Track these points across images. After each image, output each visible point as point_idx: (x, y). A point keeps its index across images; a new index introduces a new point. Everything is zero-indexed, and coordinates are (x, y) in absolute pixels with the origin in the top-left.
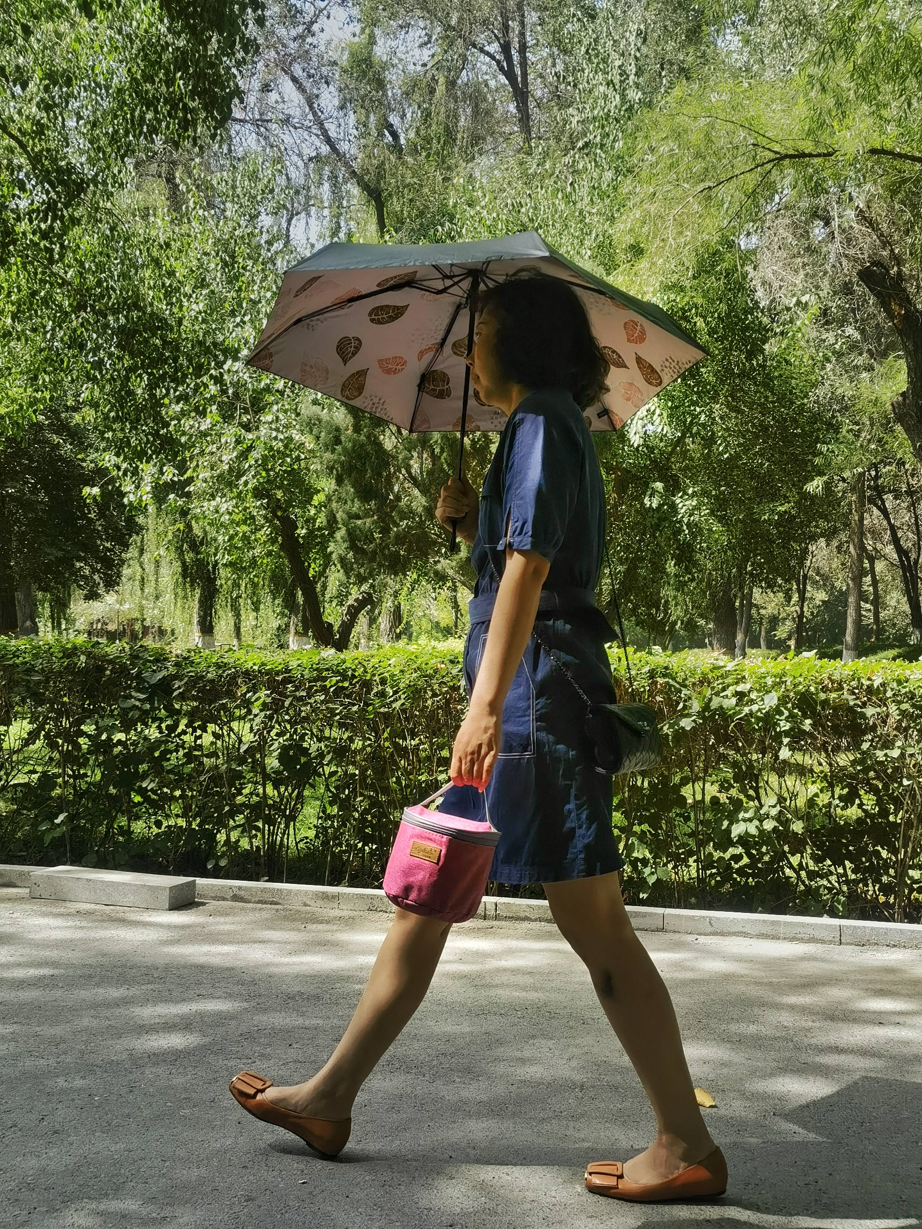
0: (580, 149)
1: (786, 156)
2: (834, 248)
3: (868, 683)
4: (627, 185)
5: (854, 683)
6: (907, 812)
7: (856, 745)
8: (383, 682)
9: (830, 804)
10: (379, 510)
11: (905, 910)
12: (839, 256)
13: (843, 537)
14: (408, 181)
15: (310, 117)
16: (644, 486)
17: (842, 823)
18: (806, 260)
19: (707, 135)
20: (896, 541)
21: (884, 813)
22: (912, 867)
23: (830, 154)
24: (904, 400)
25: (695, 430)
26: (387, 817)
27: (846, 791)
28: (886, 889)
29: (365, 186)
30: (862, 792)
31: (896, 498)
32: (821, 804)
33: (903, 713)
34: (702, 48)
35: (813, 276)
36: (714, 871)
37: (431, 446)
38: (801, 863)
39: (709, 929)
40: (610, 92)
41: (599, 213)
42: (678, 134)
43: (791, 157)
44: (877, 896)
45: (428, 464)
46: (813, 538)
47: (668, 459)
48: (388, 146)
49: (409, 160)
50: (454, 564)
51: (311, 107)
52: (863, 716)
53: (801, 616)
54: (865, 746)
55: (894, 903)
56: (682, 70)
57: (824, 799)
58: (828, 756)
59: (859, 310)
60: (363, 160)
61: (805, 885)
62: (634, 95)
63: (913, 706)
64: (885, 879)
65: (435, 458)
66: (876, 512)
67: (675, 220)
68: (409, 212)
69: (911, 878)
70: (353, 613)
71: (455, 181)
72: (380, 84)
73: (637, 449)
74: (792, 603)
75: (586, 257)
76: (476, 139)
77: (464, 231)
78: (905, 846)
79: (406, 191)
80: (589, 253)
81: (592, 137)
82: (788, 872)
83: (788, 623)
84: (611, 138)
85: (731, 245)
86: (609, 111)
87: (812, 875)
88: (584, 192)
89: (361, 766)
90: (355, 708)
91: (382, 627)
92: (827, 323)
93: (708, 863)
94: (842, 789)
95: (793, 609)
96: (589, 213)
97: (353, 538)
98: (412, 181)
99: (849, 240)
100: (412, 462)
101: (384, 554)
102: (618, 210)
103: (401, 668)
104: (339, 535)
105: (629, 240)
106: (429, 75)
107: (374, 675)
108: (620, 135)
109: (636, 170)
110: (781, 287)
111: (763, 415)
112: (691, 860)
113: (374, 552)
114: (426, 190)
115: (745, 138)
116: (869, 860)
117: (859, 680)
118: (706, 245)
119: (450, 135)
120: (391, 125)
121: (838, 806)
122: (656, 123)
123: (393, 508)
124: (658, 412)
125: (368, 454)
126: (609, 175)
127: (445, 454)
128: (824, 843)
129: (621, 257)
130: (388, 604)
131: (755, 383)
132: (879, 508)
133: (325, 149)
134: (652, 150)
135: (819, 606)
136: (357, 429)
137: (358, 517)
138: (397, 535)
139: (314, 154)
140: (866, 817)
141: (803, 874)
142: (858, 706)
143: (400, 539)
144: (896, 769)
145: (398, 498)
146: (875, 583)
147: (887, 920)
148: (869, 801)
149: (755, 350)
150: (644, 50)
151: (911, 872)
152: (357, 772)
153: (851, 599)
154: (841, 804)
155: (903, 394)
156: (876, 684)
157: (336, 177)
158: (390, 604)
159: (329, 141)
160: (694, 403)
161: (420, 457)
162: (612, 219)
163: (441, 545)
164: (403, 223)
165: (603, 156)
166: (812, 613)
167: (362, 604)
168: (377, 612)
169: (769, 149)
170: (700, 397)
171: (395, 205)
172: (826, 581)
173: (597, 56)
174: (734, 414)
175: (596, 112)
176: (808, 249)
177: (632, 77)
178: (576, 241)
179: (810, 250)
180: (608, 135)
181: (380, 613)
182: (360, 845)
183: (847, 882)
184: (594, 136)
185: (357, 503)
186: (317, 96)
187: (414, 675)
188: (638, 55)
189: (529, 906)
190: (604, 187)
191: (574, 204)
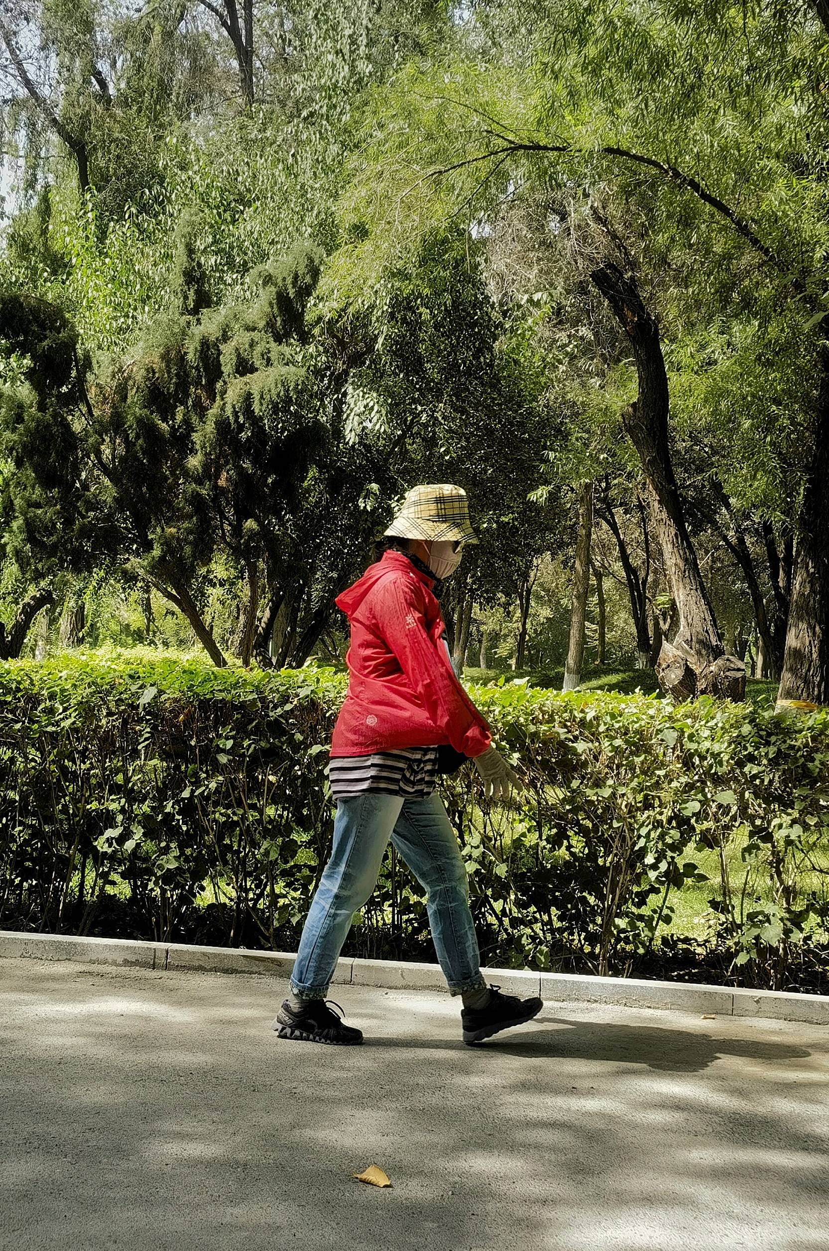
0: (305, 119)
1: (521, 147)
2: (570, 244)
3: (581, 715)
4: (352, 161)
5: (566, 715)
6: (616, 855)
7: (566, 783)
8: (52, 697)
9: (537, 844)
10: (63, 499)
11: (609, 962)
12: (574, 253)
13: (571, 551)
14: (116, 135)
15: (7, 55)
16: (358, 488)
17: (549, 866)
18: (540, 255)
19: (439, 117)
20: (624, 557)
21: (593, 856)
22: (618, 915)
23: (564, 149)
24: (635, 411)
25: (415, 430)
26: (49, 850)
27: (555, 831)
28: (592, 939)
29: (66, 136)
30: (570, 833)
31: (626, 513)
32: (528, 845)
33: (616, 749)
34: (439, 25)
35: (547, 273)
36: (412, 916)
37: (125, 431)
38: (504, 909)
39: (401, 983)
40: (339, 61)
41: (322, 188)
42: (409, 113)
43: (526, 148)
44: (582, 946)
45: (121, 450)
46: (539, 551)
47: (386, 460)
48: (95, 96)
49: (119, 112)
50: (145, 563)
51: (8, 44)
52: (574, 752)
53: (524, 632)
54: (575, 784)
55: (599, 954)
56: (417, 45)
57: (532, 839)
58: (537, 793)
59: (593, 311)
60: (65, 108)
61: (508, 934)
62: (364, 67)
63: (626, 742)
64: (591, 927)
65: (129, 444)
66: (605, 526)
67: (403, 202)
68: (115, 169)
69: (617, 927)
70: (30, 612)
71: (167, 140)
72: (88, 26)
73: (353, 446)
74: (515, 619)
75: (306, 235)
76: (192, 97)
77: (173, 196)
78: (613, 892)
79: (113, 145)
80: (309, 230)
81: (317, 107)
82: (492, 919)
83: (509, 640)
84: (339, 110)
85: (461, 233)
86: (337, 81)
87: (515, 923)
88: (307, 164)
89: (22, 791)
90: (18, 726)
91: (62, 628)
92: (561, 322)
93: (406, 908)
94: (550, 829)
95: (515, 625)
96: (312, 188)
97: (32, 531)
98: (120, 136)
99: (585, 238)
100: (103, 447)
101: (65, 549)
102: (342, 187)
103: (73, 681)
104: (15, 525)
105: (352, 219)
106: (143, 23)
107: (42, 688)
108: (348, 107)
109: (364, 145)
110: (514, 281)
111: (489, 418)
112: (387, 903)
113: (55, 546)
114: (134, 148)
115: (478, 123)
116: (575, 907)
117: (571, 712)
118: (434, 231)
119: (164, 89)
120: (100, 73)
121: (544, 848)
122: (386, 100)
123: (79, 498)
124: (376, 408)
125: (52, 436)
126: (334, 149)
127: (140, 441)
128: (529, 888)
129: (343, 235)
130: (71, 603)
131: (482, 383)
132: (608, 522)
133: (23, 92)
134: (381, 126)
135: (543, 624)
136: (42, 407)
137: (38, 505)
138: (82, 528)
139: (9, 96)
140: (575, 861)
141: (506, 921)
142: (570, 740)
143: (85, 532)
144: (606, 809)
145: (85, 487)
146: (602, 602)
147: (590, 972)
148: (578, 843)
149: (484, 347)
150: (378, 20)
151: (618, 921)
152: (17, 798)
153: (575, 619)
154: (549, 846)
155: (634, 405)
156: (589, 717)
157: (34, 125)
158: (72, 603)
159: (27, 83)
160: (414, 401)
161: (112, 441)
162: (335, 196)
163: (133, 541)
164: (108, 182)
165: (329, 128)
166: (536, 630)
167: (40, 602)
168: (58, 610)
169: (503, 137)
170: (422, 394)
171: (100, 160)
172: (551, 598)
173: (326, 22)
174: (459, 415)
175: (323, 81)
176: (542, 243)
177: (362, 48)
178: (296, 217)
179: (547, 245)
180: (335, 106)
181: (60, 614)
182: (17, 881)
183: (552, 931)
184: (320, 106)
185: (38, 490)
186: (15, 33)
187: (88, 691)
188: (370, 26)
189: (204, 954)
190: (329, 161)
191: (296, 177)
